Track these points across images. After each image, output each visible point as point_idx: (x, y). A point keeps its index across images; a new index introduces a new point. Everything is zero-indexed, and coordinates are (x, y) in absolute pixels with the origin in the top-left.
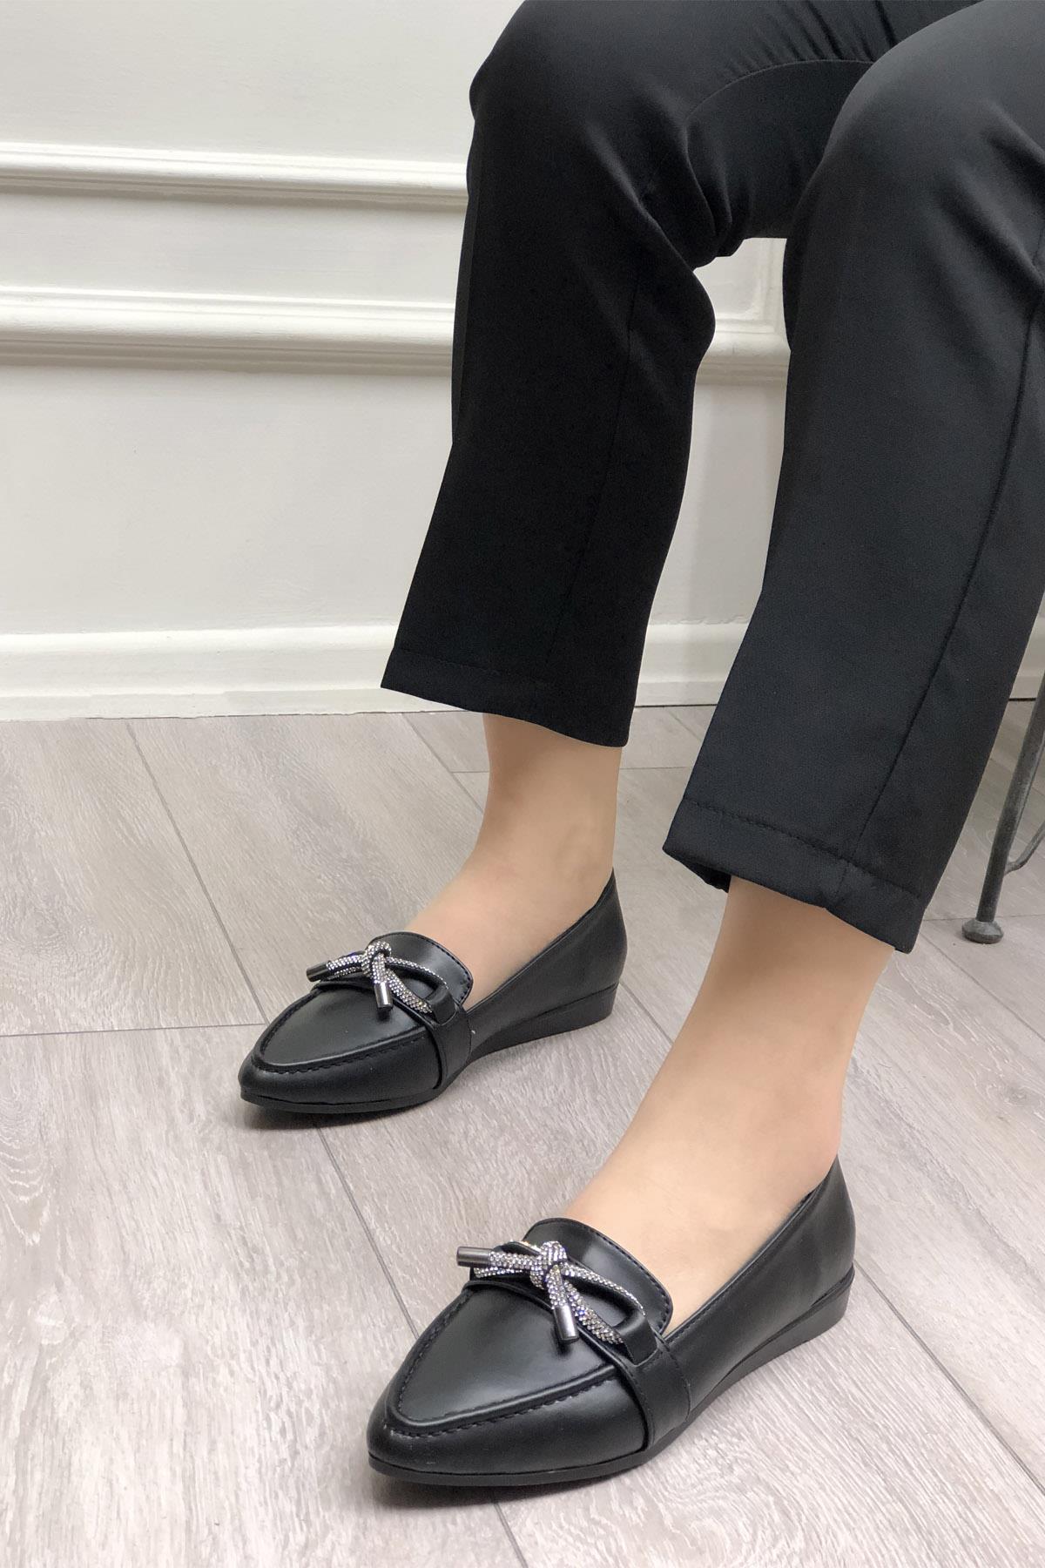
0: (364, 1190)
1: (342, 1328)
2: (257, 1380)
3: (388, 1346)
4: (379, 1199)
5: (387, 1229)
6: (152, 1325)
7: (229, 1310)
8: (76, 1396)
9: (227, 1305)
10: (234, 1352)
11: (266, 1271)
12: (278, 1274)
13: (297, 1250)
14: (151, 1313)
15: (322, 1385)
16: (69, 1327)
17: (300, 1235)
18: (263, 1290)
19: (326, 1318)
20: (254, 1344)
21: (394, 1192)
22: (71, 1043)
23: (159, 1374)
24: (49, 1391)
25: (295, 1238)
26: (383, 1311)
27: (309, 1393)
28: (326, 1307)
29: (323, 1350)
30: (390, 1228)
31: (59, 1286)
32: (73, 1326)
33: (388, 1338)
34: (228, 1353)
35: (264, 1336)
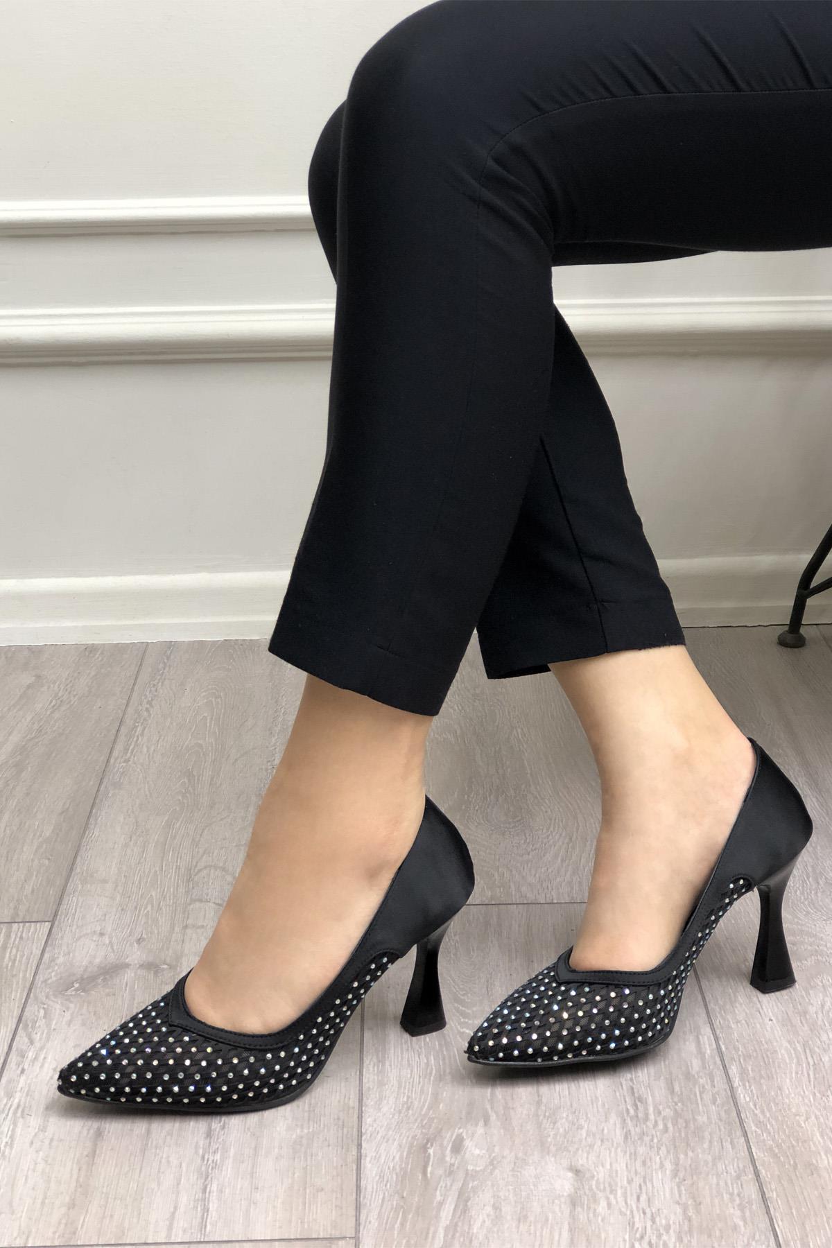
0: (733, 1052)
1: (701, 1173)
2: (628, 1213)
3: (736, 1192)
4: (744, 1060)
5: (748, 1088)
6: (553, 1159)
7: (613, 1150)
8: (488, 1215)
9: (613, 1145)
10: (613, 1188)
11: (646, 1118)
12: (656, 1122)
13: (673, 1102)
14: (553, 1149)
15: (679, 1222)
16: (490, 1156)
17: (677, 1088)
18: (643, 1134)
19: (689, 1163)
20: (630, 1182)
21: (757, 1054)
22: (519, 912)
23: (553, 1203)
24: (469, 1210)
25: (672, 1092)
26: (736, 1160)
27: (668, 1228)
28: (690, 1154)
29: (684, 1192)
30: (750, 1087)
31: (487, 1121)
32: (493, 1155)
33: (737, 1184)
34: (608, 1189)
35: (638, 1176)
